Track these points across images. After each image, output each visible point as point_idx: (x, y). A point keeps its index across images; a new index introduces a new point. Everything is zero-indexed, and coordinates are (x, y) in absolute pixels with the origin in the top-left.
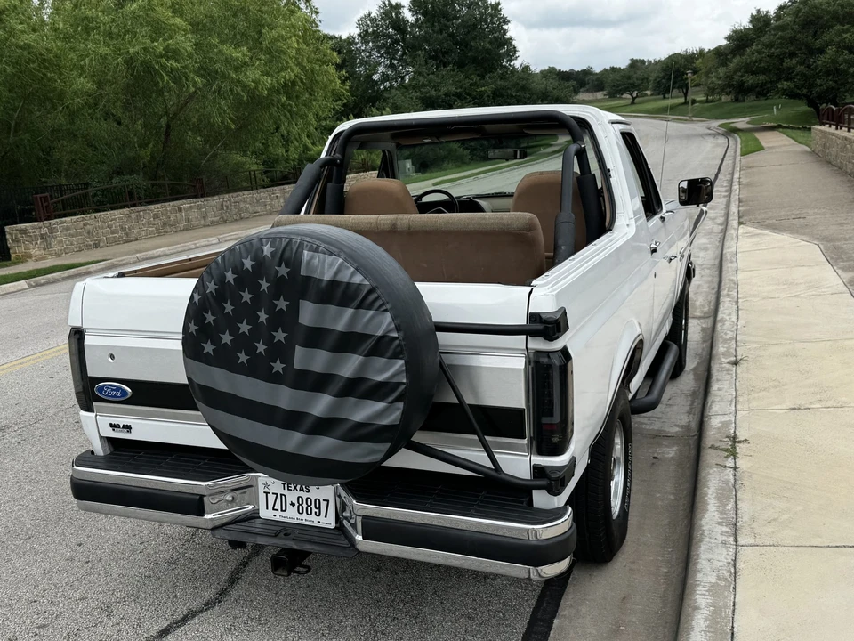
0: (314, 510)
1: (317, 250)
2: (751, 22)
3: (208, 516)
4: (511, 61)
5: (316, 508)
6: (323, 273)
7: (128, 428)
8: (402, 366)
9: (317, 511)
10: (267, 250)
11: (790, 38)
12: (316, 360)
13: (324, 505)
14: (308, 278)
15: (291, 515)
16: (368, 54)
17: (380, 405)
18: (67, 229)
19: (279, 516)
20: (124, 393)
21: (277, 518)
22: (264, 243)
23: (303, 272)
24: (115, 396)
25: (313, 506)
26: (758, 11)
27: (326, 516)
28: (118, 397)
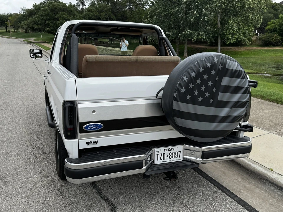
0: (175, 156)
1: (231, 60)
3: (144, 168)
5: (176, 155)
6: (233, 68)
7: (96, 142)
10: (216, 60)
12: (225, 97)
13: (179, 153)
14: (228, 69)
15: (168, 160)
19: (163, 162)
20: (100, 126)
21: (162, 163)
22: (214, 57)
23: (227, 67)
24: (95, 129)
25: (175, 155)
27: (179, 157)
28: (97, 129)
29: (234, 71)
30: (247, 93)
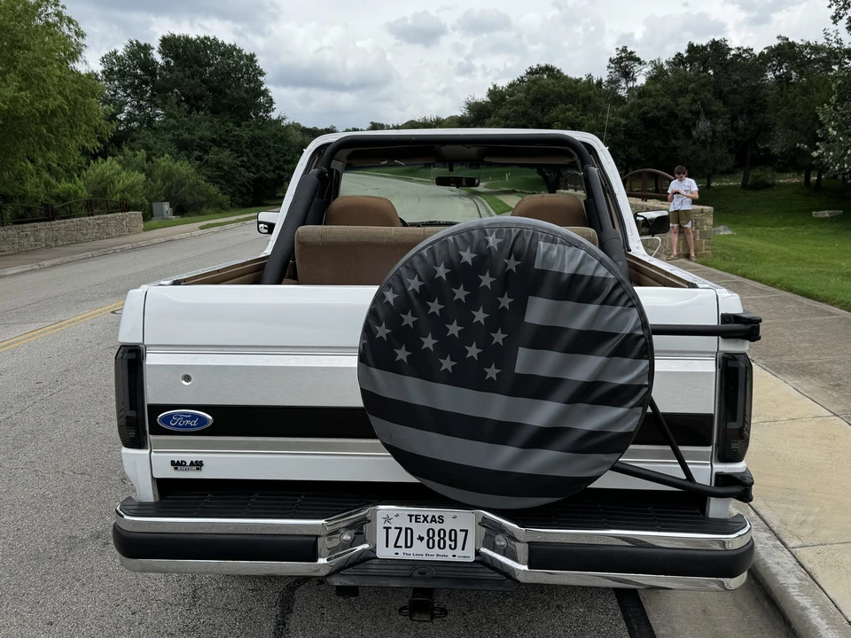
0: (448, 542)
1: (554, 241)
2: (488, 95)
3: (322, 561)
4: (268, 112)
5: (451, 540)
6: (563, 265)
7: (198, 465)
8: (646, 367)
9: (453, 543)
10: (493, 241)
11: (522, 112)
13: (461, 536)
14: (543, 273)
15: (420, 551)
16: (112, 93)
17: (620, 411)
19: (403, 554)
20: (202, 420)
21: (401, 556)
22: (488, 233)
23: (537, 265)
24: (189, 426)
25: (447, 538)
26: (495, 86)
27: (463, 549)
28: (193, 427)
29: (565, 278)
30: (633, 355)
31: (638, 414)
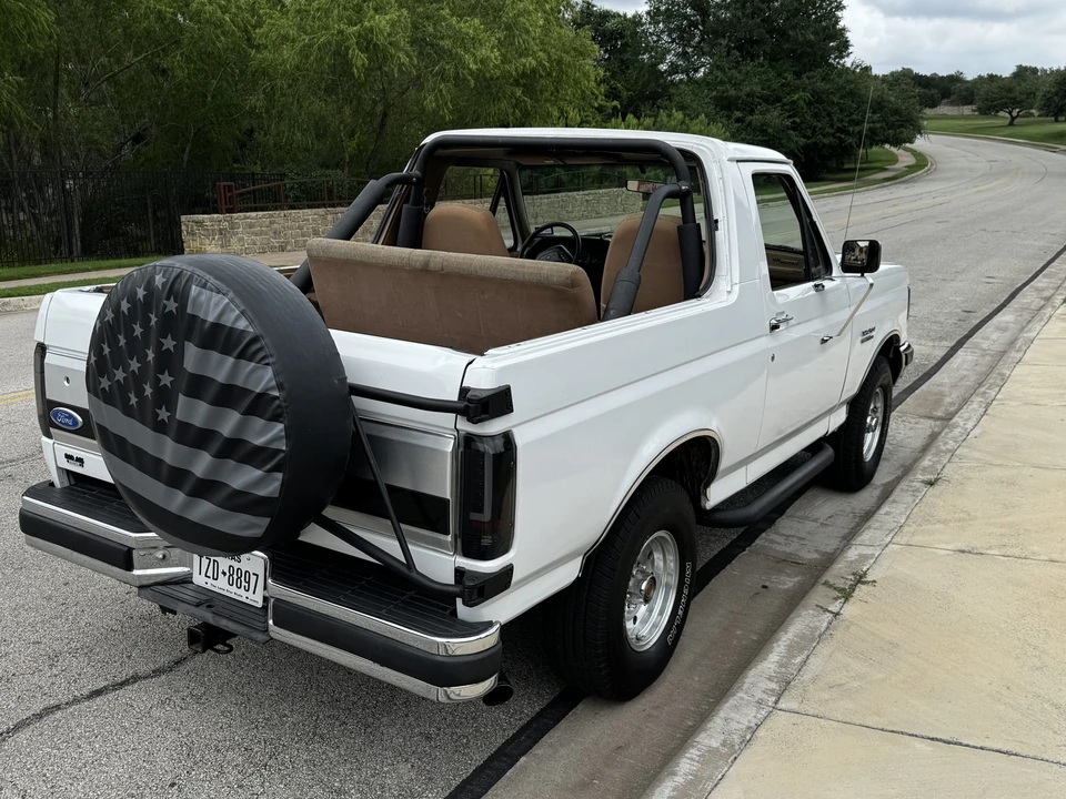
0: (243, 584)
1: (204, 286)
3: (136, 572)
5: (245, 581)
7: (80, 461)
8: (281, 431)
9: (247, 585)
10: (159, 280)
12: (196, 412)
13: (253, 578)
14: (194, 317)
15: (224, 586)
16: (655, 39)
17: (258, 473)
18: (251, 226)
19: (210, 584)
20: (76, 421)
21: (209, 587)
22: (157, 272)
23: (189, 310)
24: (67, 424)
25: (243, 579)
27: (254, 593)
28: (70, 426)
29: (207, 325)
31: (277, 480)
